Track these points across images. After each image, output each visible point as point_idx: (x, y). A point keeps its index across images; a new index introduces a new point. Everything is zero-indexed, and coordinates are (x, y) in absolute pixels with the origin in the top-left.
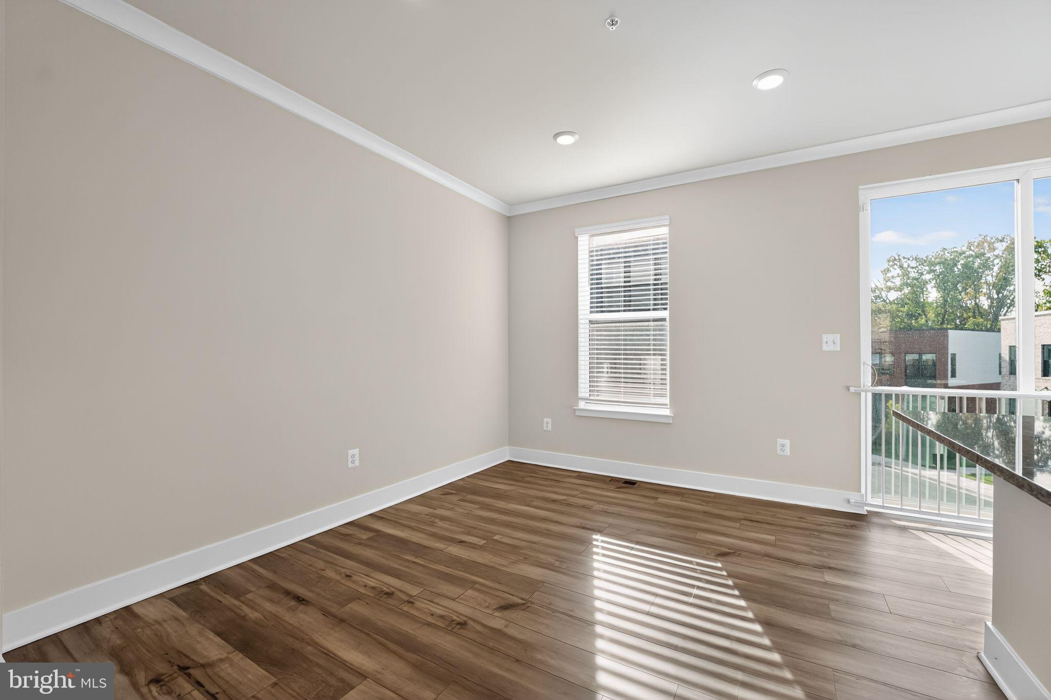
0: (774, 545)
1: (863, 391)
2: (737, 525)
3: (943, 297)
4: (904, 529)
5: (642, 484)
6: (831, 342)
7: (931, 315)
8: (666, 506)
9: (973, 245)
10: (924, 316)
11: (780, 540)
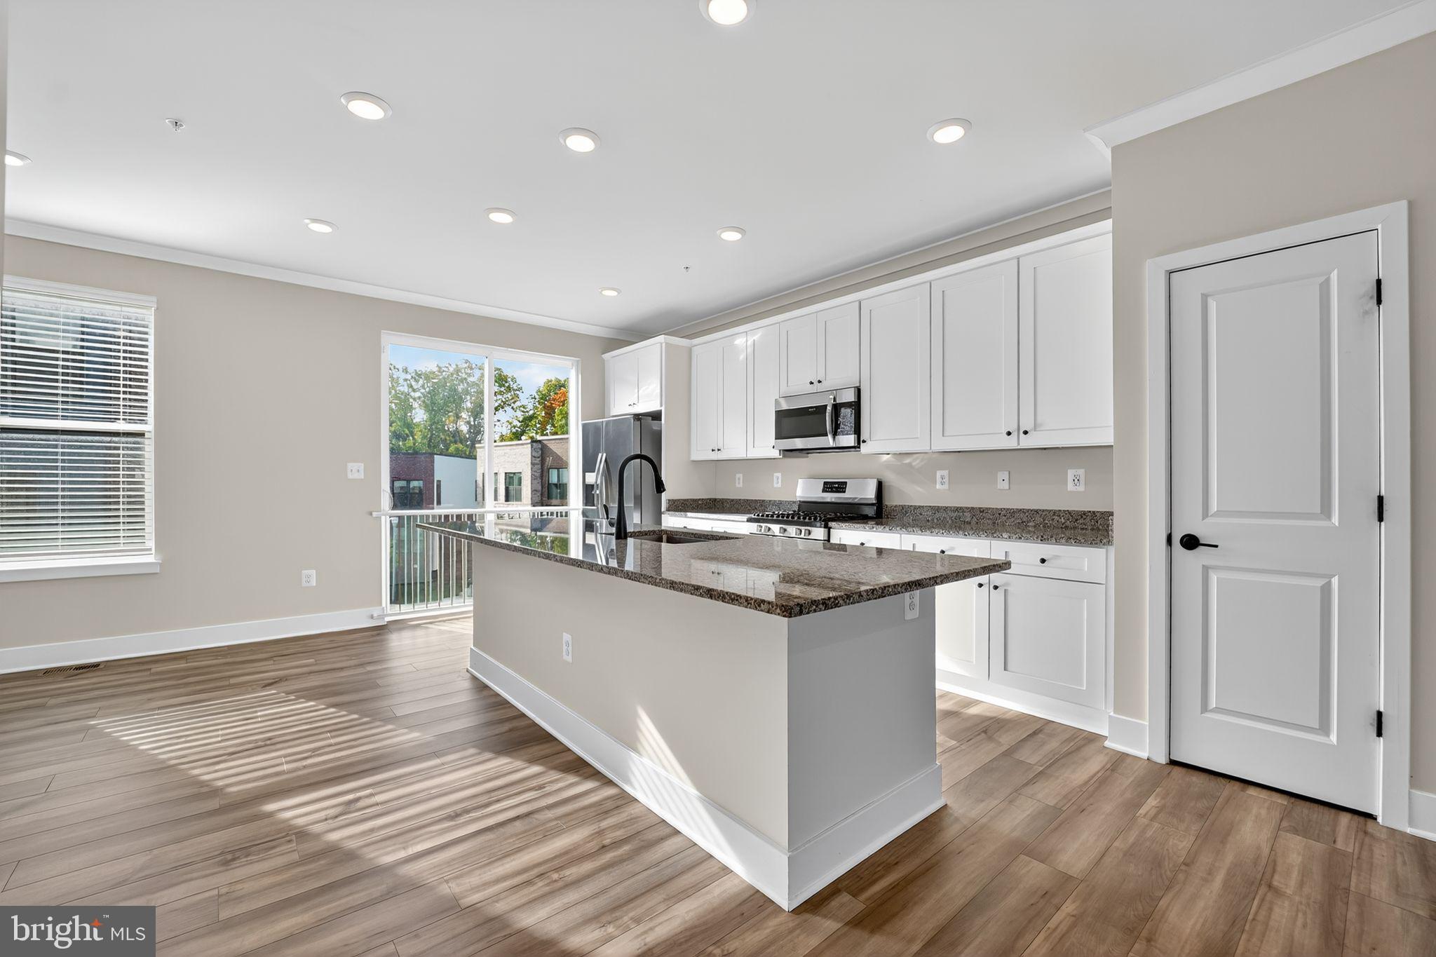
0: (316, 664)
1: (383, 515)
2: (272, 662)
3: (431, 419)
4: (418, 626)
5: (109, 664)
6: (356, 471)
7: (418, 437)
8: (157, 673)
9: (461, 372)
10: (411, 438)
11: (319, 660)
